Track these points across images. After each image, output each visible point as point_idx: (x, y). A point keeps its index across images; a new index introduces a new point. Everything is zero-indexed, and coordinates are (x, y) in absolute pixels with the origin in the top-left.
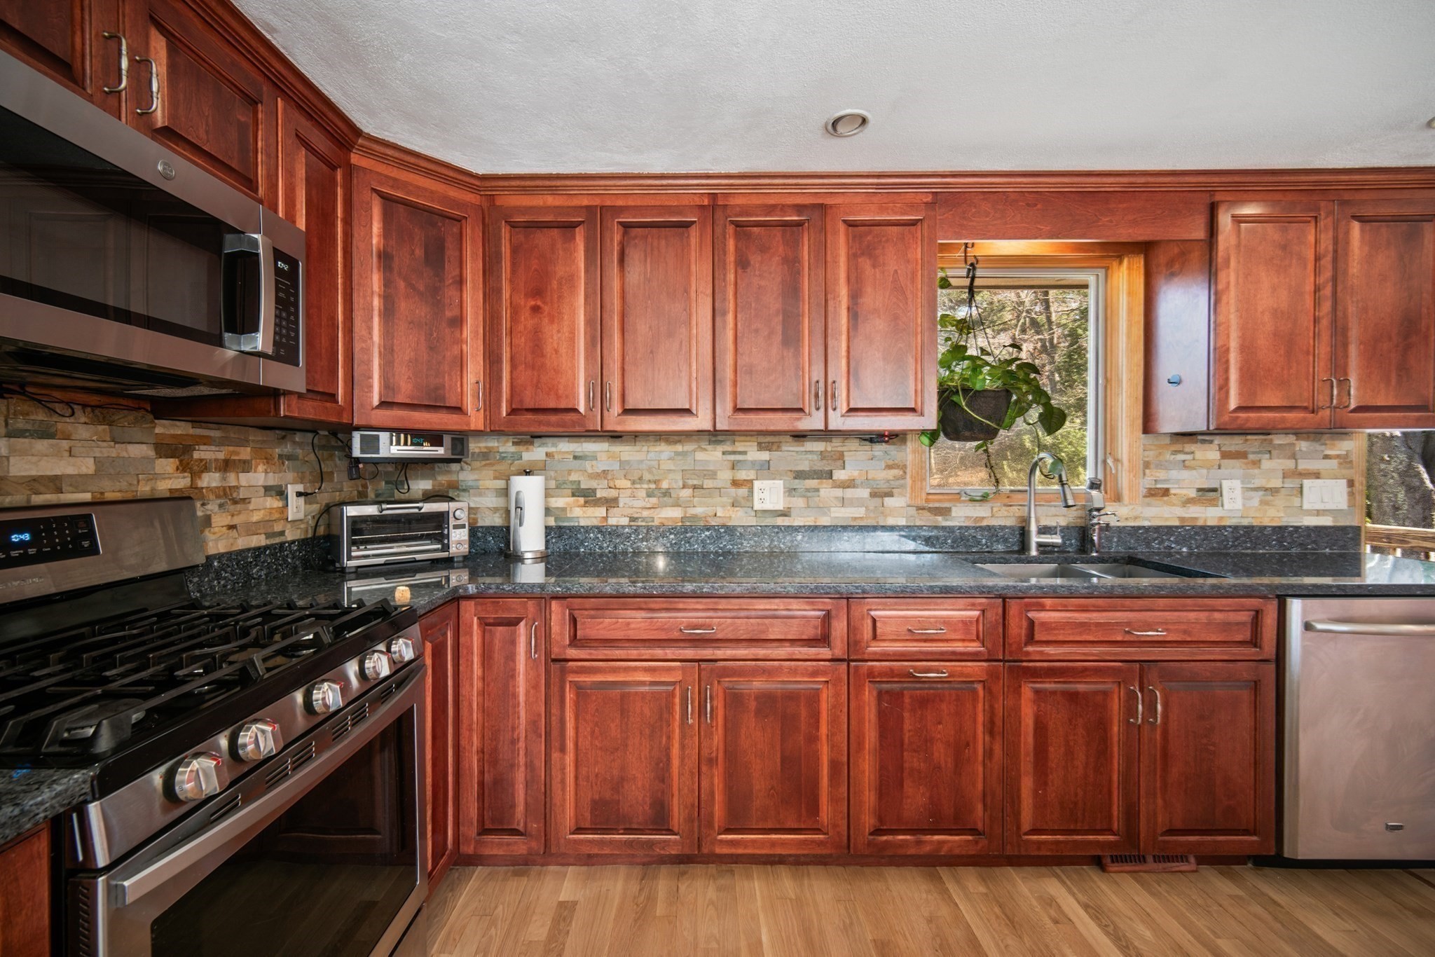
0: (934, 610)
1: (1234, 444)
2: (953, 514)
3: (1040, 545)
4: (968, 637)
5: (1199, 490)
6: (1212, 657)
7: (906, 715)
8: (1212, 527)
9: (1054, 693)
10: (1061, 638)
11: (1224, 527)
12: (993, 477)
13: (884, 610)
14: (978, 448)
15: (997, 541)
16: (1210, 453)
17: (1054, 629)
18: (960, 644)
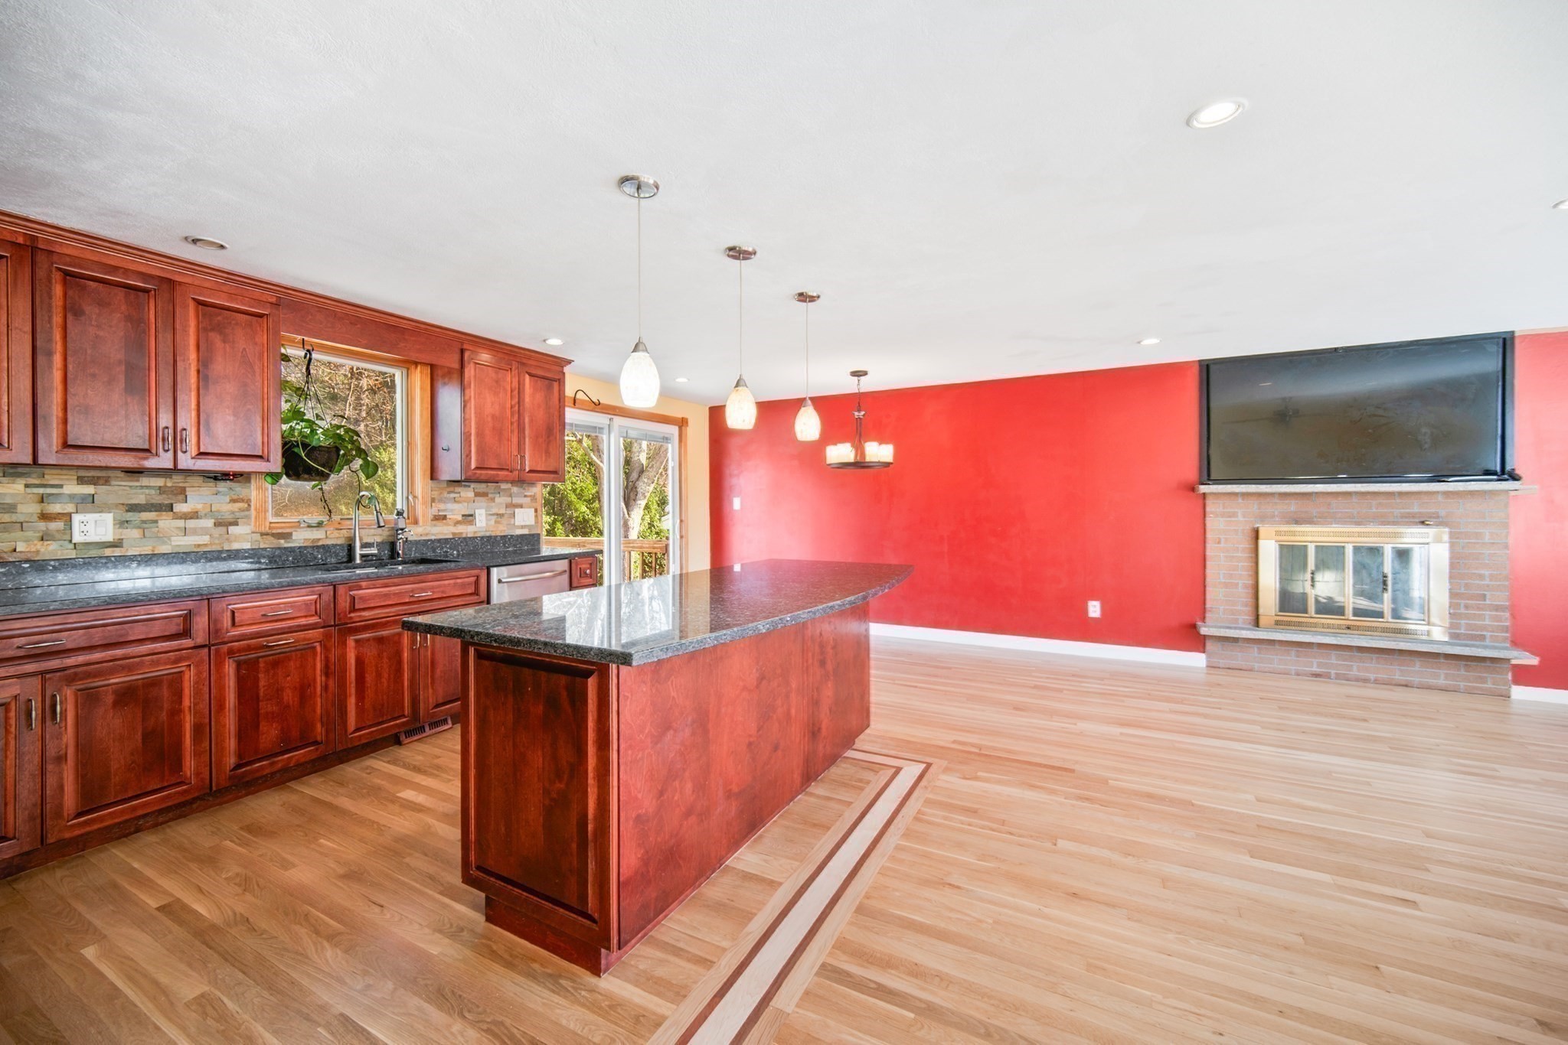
0: (283, 598)
1: (481, 488)
2: (294, 537)
3: (362, 556)
4: (310, 613)
5: (463, 516)
6: (457, 604)
7: (261, 675)
8: (470, 538)
9: (368, 640)
10: (372, 605)
11: (476, 538)
12: (327, 509)
13: (242, 603)
14: (314, 487)
15: (331, 556)
16: (467, 493)
17: (369, 600)
18: (303, 620)
